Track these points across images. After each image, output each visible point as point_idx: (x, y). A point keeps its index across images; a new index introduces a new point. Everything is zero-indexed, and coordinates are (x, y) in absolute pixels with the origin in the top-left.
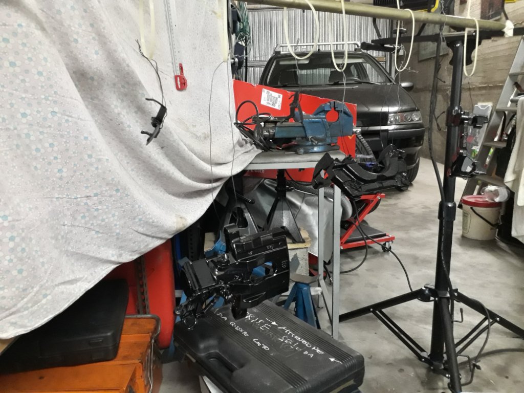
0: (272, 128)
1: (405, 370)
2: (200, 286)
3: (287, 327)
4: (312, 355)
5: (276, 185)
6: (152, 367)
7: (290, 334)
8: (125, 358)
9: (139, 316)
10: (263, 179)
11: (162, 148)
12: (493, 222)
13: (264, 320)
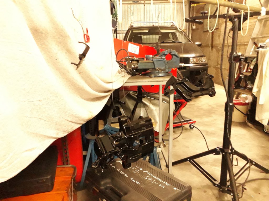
0: (135, 64)
1: (207, 191)
2: (106, 150)
3: (148, 171)
4: (164, 187)
5: (137, 95)
6: (72, 194)
7: (151, 175)
8: (58, 190)
9: (64, 166)
10: (129, 91)
11: (80, 73)
12: (245, 113)
13: (135, 168)
